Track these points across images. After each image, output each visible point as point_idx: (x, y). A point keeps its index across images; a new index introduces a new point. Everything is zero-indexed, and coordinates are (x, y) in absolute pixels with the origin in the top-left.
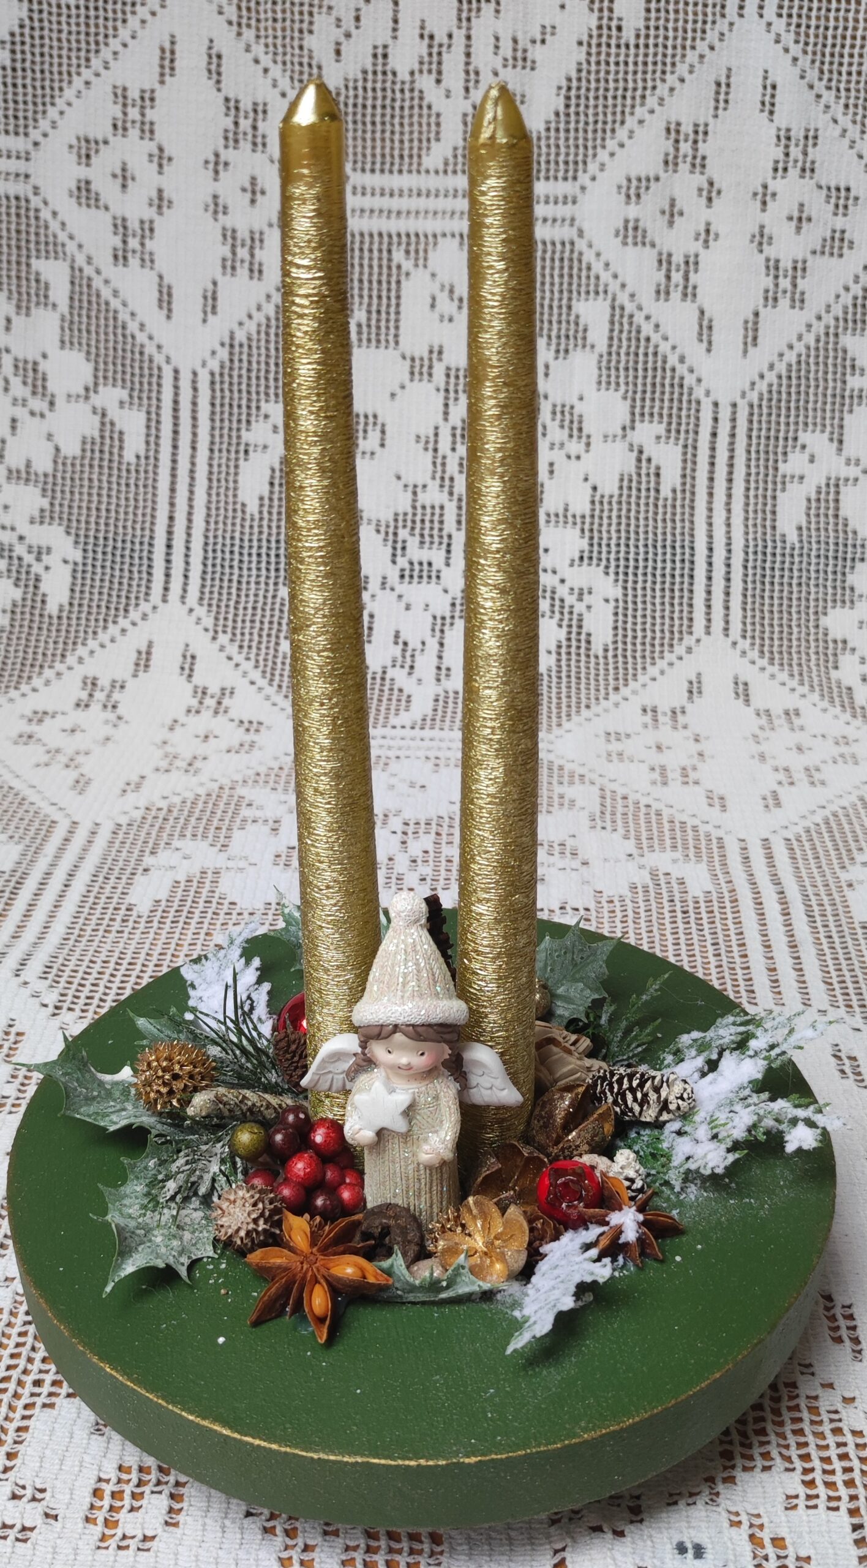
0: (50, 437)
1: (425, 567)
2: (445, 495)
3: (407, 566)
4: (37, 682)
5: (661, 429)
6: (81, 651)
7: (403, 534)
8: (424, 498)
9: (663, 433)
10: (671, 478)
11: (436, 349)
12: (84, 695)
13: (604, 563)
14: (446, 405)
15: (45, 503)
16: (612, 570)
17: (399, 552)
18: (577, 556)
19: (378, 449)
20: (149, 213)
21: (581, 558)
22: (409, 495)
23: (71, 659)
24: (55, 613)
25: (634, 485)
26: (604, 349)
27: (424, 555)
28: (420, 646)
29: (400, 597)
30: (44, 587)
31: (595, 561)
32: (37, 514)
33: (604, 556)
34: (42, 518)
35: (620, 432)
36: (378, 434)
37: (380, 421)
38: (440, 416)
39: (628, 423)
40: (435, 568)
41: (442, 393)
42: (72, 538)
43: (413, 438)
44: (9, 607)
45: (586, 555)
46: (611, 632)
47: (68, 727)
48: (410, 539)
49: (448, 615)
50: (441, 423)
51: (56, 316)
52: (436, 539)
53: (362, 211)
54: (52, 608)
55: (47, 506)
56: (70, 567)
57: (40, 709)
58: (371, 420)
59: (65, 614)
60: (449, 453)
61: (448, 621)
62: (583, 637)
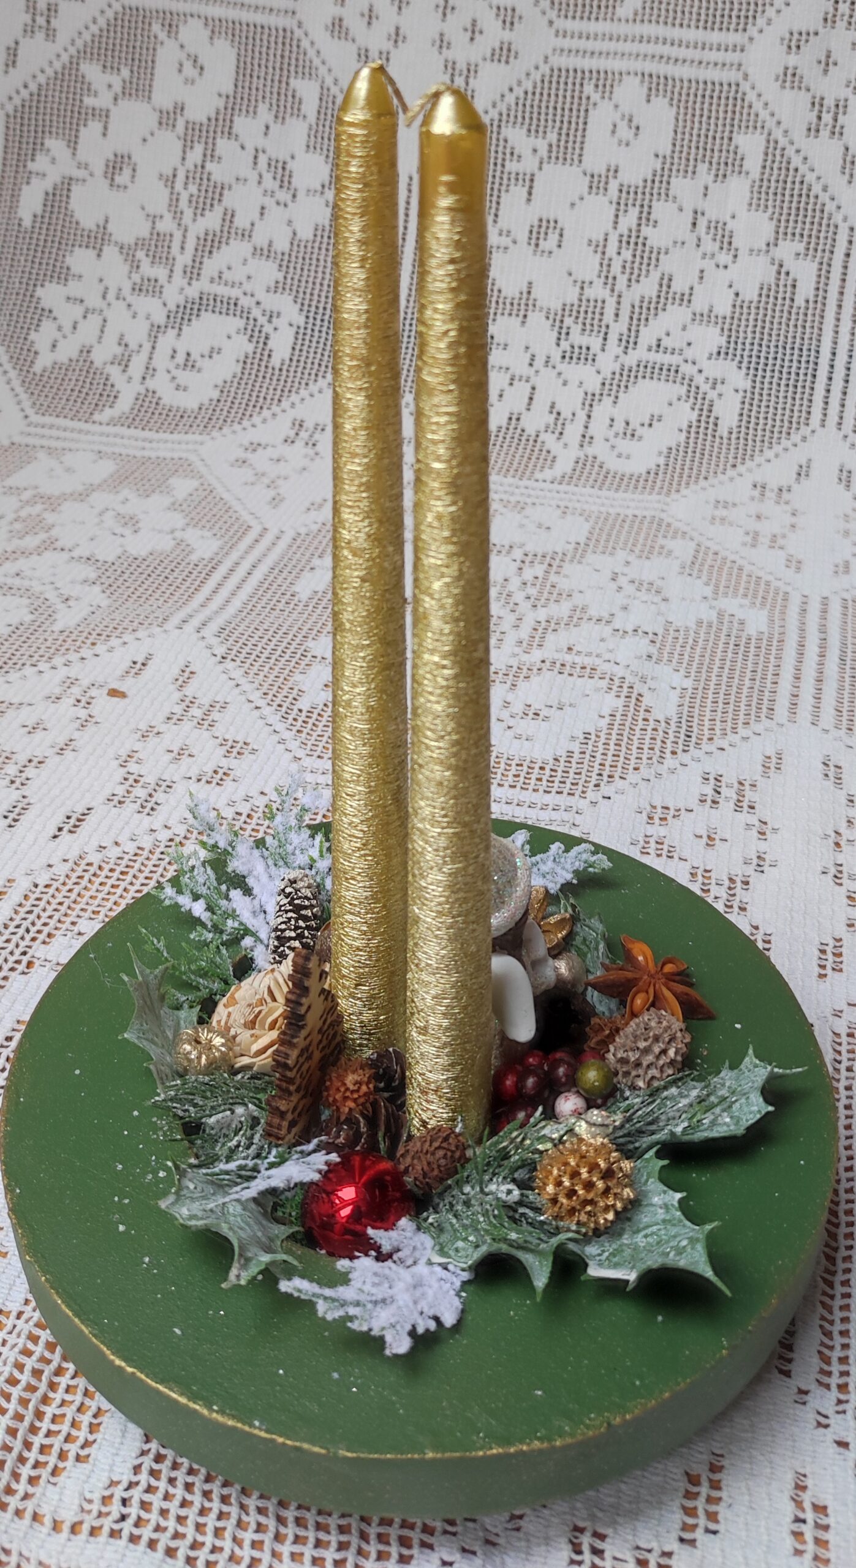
0: (290, 222)
1: (584, 350)
2: (608, 291)
3: (569, 349)
4: (256, 419)
5: (801, 247)
6: (294, 398)
7: (568, 321)
8: (589, 293)
9: (803, 251)
10: (806, 290)
11: (613, 168)
12: (292, 433)
13: (738, 358)
14: (617, 216)
15: (280, 276)
16: (744, 365)
17: (563, 336)
18: (715, 350)
19: (555, 249)
20: (388, 46)
21: (719, 353)
22: (577, 289)
23: (285, 404)
24: (277, 366)
25: (772, 294)
26: (757, 177)
27: (585, 340)
28: (570, 416)
29: (560, 374)
30: (271, 344)
31: (730, 356)
32: (273, 285)
33: (739, 352)
34: (277, 288)
35: (764, 248)
36: (557, 236)
37: (559, 226)
38: (611, 225)
39: (772, 241)
40: (591, 352)
41: (614, 206)
42: (298, 306)
43: (586, 241)
44: (242, 359)
45: (723, 351)
46: (737, 418)
47: (275, 457)
48: (573, 326)
49: (598, 392)
50: (611, 230)
51: (306, 126)
52: (596, 328)
53: (562, 50)
54: (276, 361)
55: (281, 279)
56: (294, 329)
57: (256, 441)
58: (552, 224)
59: (285, 368)
60: (614, 256)
61: (597, 397)
62: (711, 420)
